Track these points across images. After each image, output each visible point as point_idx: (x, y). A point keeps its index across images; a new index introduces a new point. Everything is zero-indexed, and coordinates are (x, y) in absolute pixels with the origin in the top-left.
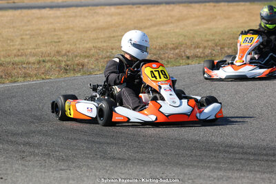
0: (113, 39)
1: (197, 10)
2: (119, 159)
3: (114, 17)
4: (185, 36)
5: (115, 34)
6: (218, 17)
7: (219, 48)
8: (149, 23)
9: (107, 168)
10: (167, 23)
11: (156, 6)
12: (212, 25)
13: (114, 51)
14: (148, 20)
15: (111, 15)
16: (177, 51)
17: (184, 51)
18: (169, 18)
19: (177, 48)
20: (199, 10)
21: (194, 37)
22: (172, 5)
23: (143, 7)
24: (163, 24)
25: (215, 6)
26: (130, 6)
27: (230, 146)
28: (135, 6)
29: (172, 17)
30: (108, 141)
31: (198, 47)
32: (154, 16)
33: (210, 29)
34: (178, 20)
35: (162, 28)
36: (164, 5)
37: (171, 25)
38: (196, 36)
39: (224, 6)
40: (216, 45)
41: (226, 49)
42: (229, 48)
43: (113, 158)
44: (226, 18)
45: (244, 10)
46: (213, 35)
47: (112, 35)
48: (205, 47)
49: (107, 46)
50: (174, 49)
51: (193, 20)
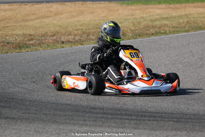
0: (7, 28)
1: (69, 7)
2: (12, 118)
3: (7, 12)
4: (60, 26)
5: (8, 25)
6: (85, 13)
7: (86, 35)
8: (34, 17)
9: (2, 125)
10: (47, 17)
11: (39, 4)
12: (81, 18)
13: (7, 38)
14: (33, 14)
15: (5, 11)
16: (55, 38)
17: (60, 38)
18: (49, 13)
19: (55, 35)
20: (71, 7)
21: (67, 27)
22: (51, 4)
23: (30, 4)
24: (44, 18)
25: (83, 4)
26: (20, 4)
27: (94, 108)
28: (23, 4)
29: (50, 12)
30: (3, 105)
31: (70, 34)
32: (37, 12)
33: (79, 21)
34: (56, 15)
35: (43, 20)
36: (45, 3)
37: (50, 18)
38: (68, 26)
39: (90, 4)
40: (84, 33)
41: (91, 36)
42: (93, 35)
43: (7, 118)
44: (90, 13)
45: (104, 7)
46: (81, 25)
47: (6, 26)
48: (75, 35)
49: (2, 34)
50: (52, 36)
51: (67, 14)
